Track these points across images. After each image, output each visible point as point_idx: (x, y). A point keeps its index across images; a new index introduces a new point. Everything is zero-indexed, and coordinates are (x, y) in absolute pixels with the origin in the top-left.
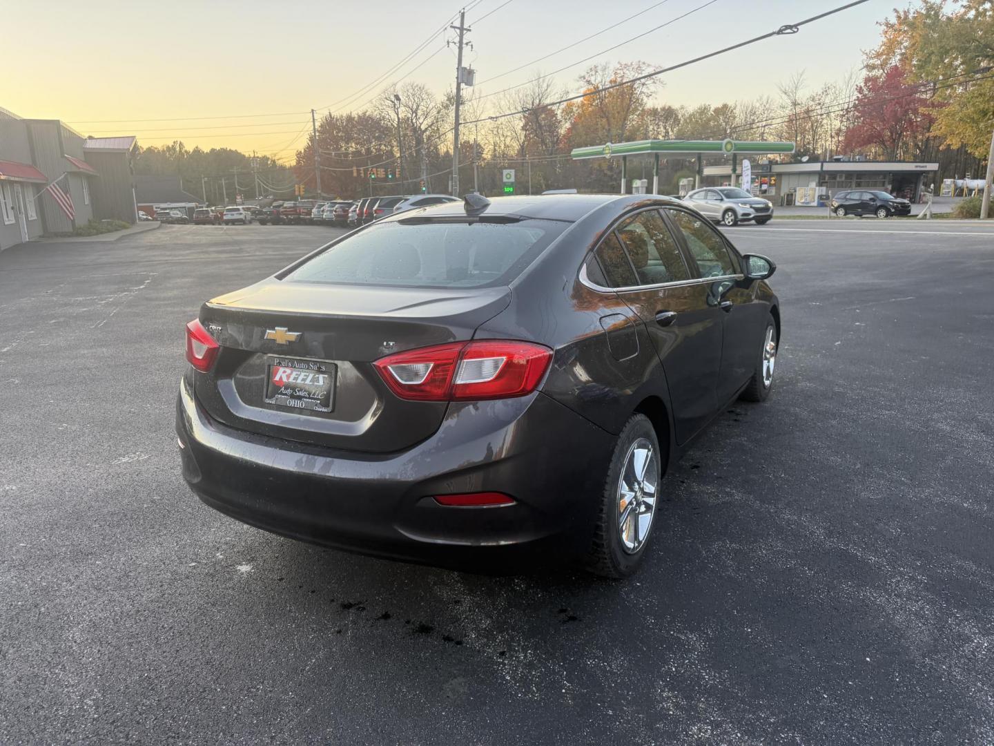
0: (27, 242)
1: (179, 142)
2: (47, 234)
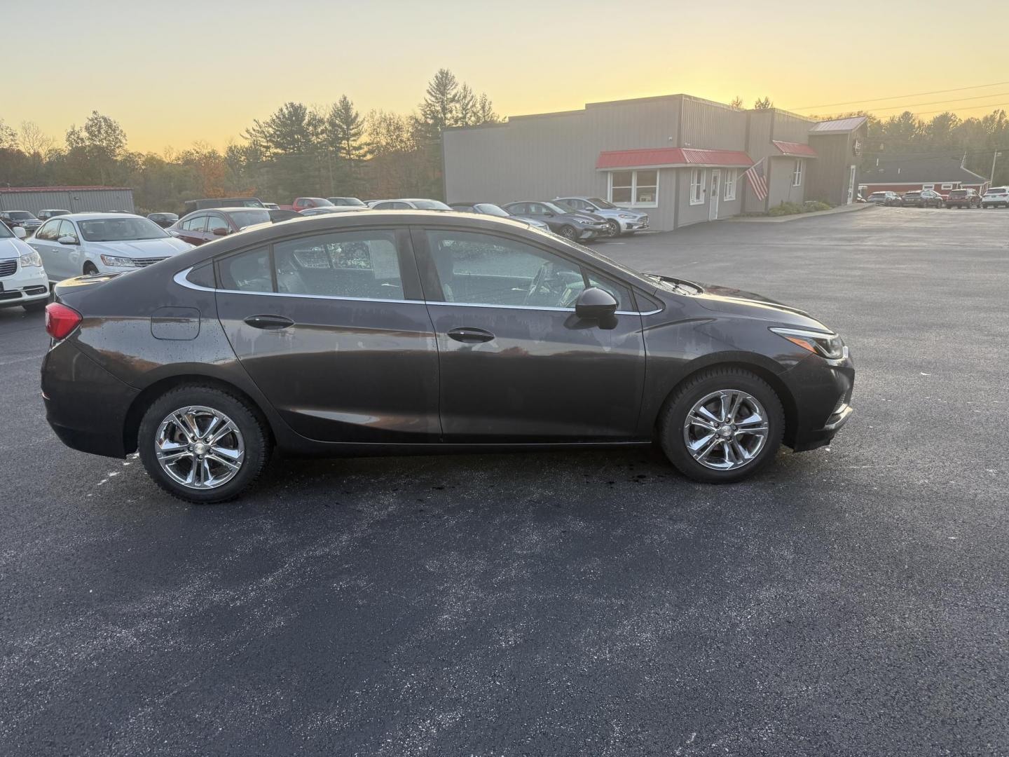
0: (716, 220)
1: (1000, 111)
2: (744, 213)
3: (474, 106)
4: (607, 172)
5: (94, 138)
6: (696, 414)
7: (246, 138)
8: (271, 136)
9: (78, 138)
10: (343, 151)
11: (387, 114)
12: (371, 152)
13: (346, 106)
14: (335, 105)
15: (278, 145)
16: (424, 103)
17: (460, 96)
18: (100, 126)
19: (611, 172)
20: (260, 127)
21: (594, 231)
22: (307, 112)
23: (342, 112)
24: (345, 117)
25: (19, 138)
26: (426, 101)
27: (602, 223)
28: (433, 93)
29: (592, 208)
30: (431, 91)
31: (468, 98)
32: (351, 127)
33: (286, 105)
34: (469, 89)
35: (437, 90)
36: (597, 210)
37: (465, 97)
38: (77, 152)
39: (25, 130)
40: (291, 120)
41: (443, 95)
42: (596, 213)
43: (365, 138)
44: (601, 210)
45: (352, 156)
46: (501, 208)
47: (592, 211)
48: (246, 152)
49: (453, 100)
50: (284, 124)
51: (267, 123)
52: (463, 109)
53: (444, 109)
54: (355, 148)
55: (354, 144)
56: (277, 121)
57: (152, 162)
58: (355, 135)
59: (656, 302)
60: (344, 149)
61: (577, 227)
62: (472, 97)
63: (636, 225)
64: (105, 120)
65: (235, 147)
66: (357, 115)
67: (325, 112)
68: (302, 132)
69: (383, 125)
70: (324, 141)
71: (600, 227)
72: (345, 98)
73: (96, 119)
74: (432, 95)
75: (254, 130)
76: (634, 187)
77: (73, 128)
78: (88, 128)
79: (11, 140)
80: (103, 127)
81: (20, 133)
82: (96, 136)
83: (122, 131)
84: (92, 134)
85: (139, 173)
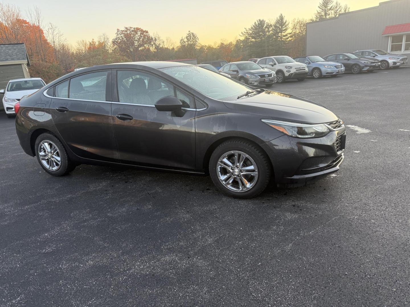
3: (340, 11)
4: (389, 36)
5: (188, 41)
6: (222, 162)
7: (241, 36)
8: (251, 34)
9: (183, 41)
10: (279, 38)
11: (301, 20)
12: (291, 37)
13: (282, 18)
14: (277, 18)
15: (253, 38)
16: (317, 12)
17: (334, 7)
19: (391, 36)
20: (247, 31)
21: (370, 66)
22: (266, 22)
23: (280, 21)
24: (281, 23)
25: (165, 43)
26: (317, 11)
27: (377, 62)
28: (321, 7)
29: (374, 55)
30: (320, 6)
31: (338, 8)
32: (283, 27)
33: (257, 21)
34: (339, 3)
35: (323, 5)
36: (377, 56)
37: (336, 7)
38: (183, 46)
39: (167, 40)
40: (259, 27)
41: (326, 8)
42: (376, 58)
43: (289, 31)
44: (379, 56)
45: (283, 39)
46: (322, 58)
47: (374, 57)
48: (243, 41)
49: (330, 9)
50: (256, 29)
51: (250, 29)
52: (335, 13)
53: (326, 14)
54: (284, 36)
55: (284, 34)
56: (253, 27)
57: (210, 48)
58: (285, 30)
59: (204, 104)
60: (280, 36)
61: (361, 65)
62: (340, 7)
63: (398, 62)
64: (192, 34)
65: (239, 40)
66: (286, 21)
67: (273, 22)
68: (263, 31)
69: (298, 25)
70: (271, 34)
71: (374, 64)
72: (281, 15)
73: (190, 34)
74: (320, 8)
75: (244, 32)
76: (404, 43)
77: (182, 38)
78: (187, 37)
79: (163, 44)
80: (191, 36)
81: (165, 41)
82: (189, 40)
83: (197, 38)
84: (188, 40)
85: (205, 53)
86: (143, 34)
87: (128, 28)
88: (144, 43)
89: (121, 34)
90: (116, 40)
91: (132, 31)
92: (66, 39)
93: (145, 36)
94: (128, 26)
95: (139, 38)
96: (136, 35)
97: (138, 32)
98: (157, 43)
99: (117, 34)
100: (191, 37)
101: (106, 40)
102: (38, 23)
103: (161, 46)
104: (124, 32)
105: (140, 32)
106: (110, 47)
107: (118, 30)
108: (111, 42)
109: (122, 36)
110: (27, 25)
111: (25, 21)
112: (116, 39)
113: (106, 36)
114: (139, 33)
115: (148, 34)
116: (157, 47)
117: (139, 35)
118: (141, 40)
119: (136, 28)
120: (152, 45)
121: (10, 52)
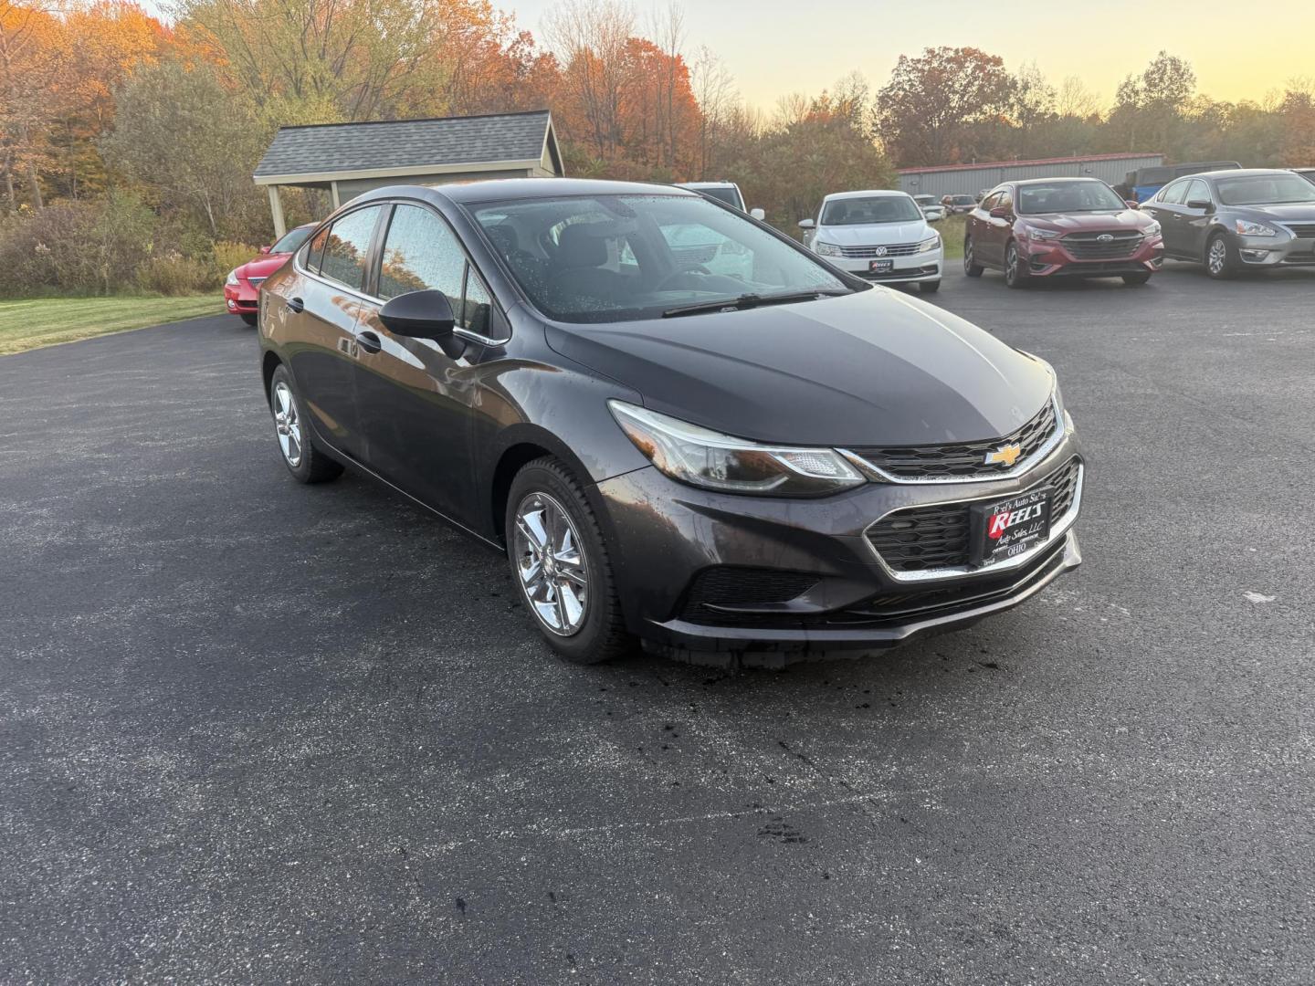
5: (1151, 88)
9: (1133, 91)
18: (1165, 71)
25: (1058, 99)
38: (1126, 111)
39: (1067, 87)
57: (1245, 114)
59: (507, 325)
64: (1173, 61)
73: (1161, 62)
77: (1129, 78)
78: (1147, 76)
79: (1050, 102)
80: (1169, 73)
81: (1060, 90)
82: (1155, 86)
83: (1191, 75)
84: (1151, 84)
85: (1221, 131)
86: (982, 69)
87: (937, 52)
88: (984, 97)
89: (910, 72)
90: (891, 91)
91: (949, 60)
92: (739, 93)
93: (989, 76)
94: (936, 47)
95: (969, 82)
96: (961, 74)
97: (967, 65)
98: (1029, 98)
99: (896, 72)
100: (1164, 72)
101: (857, 92)
102: (670, 49)
103: (1041, 109)
104: (920, 66)
105: (973, 64)
106: (869, 116)
107: (903, 59)
108: (875, 97)
109: (912, 76)
110: (651, 53)
111: (649, 42)
112: (892, 88)
113: (862, 81)
114: (970, 67)
115: (1000, 68)
116: (1028, 114)
117: (969, 71)
118: (974, 88)
119: (963, 50)
120: (1011, 106)
121: (510, 135)
